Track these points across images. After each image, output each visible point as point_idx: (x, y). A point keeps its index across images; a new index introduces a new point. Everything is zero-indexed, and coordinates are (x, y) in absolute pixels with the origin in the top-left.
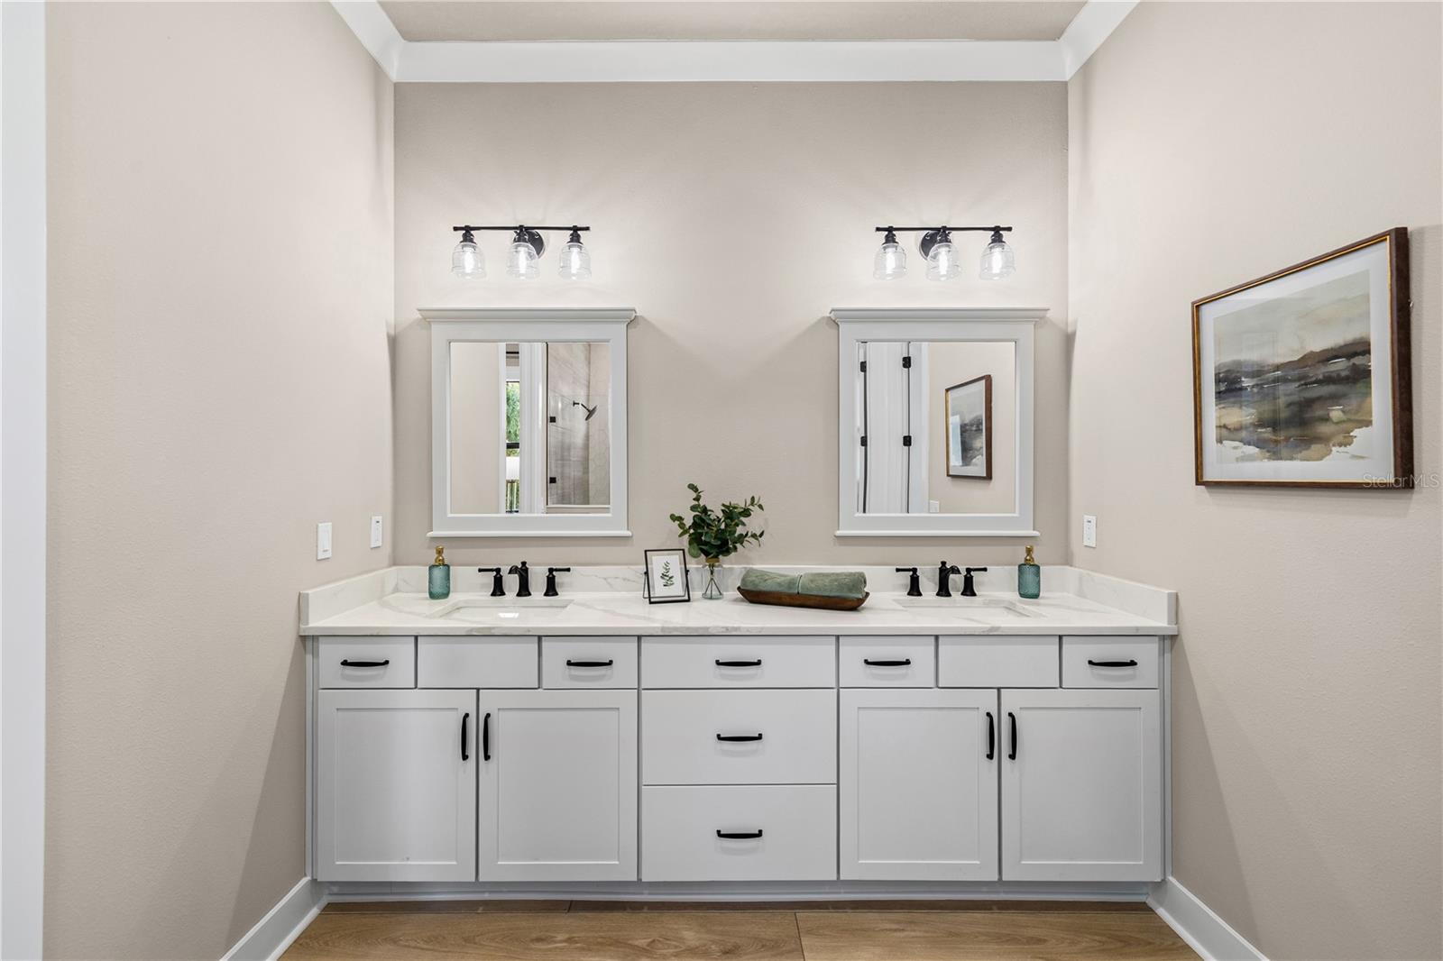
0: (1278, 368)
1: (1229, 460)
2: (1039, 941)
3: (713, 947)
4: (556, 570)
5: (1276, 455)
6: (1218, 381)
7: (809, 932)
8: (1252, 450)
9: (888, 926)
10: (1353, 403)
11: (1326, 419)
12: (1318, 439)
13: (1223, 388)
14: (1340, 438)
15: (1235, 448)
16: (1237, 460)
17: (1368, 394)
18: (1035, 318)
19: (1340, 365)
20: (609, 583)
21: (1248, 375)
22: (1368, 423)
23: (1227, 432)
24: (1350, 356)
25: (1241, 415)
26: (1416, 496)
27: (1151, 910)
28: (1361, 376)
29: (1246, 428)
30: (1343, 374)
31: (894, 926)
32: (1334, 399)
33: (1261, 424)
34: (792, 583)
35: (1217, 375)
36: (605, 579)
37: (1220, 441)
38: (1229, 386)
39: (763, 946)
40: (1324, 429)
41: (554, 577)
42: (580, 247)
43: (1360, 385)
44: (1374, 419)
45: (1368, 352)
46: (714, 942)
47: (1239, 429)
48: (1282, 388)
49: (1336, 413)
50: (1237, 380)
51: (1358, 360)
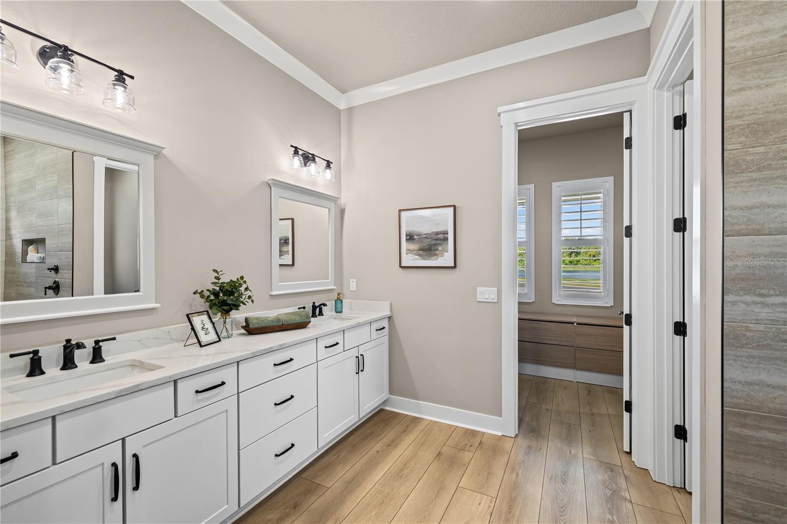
0: (425, 234)
1: (409, 260)
2: (373, 433)
3: (287, 510)
4: (103, 341)
5: (424, 259)
6: (406, 236)
7: (314, 478)
8: (417, 257)
9: (335, 457)
10: (444, 246)
11: (437, 250)
12: (435, 255)
13: (408, 238)
14: (441, 255)
15: (412, 256)
16: (413, 260)
17: (448, 244)
18: (334, 199)
19: (441, 236)
20: (142, 344)
21: (416, 235)
22: (447, 251)
23: (409, 251)
24: (444, 234)
25: (414, 246)
26: (456, 269)
27: (384, 410)
28: (446, 239)
29: (415, 250)
30: (442, 238)
31: (336, 456)
32: (440, 245)
33: (421, 249)
34: (278, 320)
35: (406, 234)
36: (139, 341)
37: (407, 254)
38: (410, 238)
39: (305, 495)
40: (437, 252)
41: (100, 347)
42: (125, 88)
43: (446, 242)
44: (449, 250)
45: (448, 234)
46: (285, 509)
47: (413, 251)
48: (426, 240)
49: (440, 248)
50: (413, 236)
51: (445, 235)
